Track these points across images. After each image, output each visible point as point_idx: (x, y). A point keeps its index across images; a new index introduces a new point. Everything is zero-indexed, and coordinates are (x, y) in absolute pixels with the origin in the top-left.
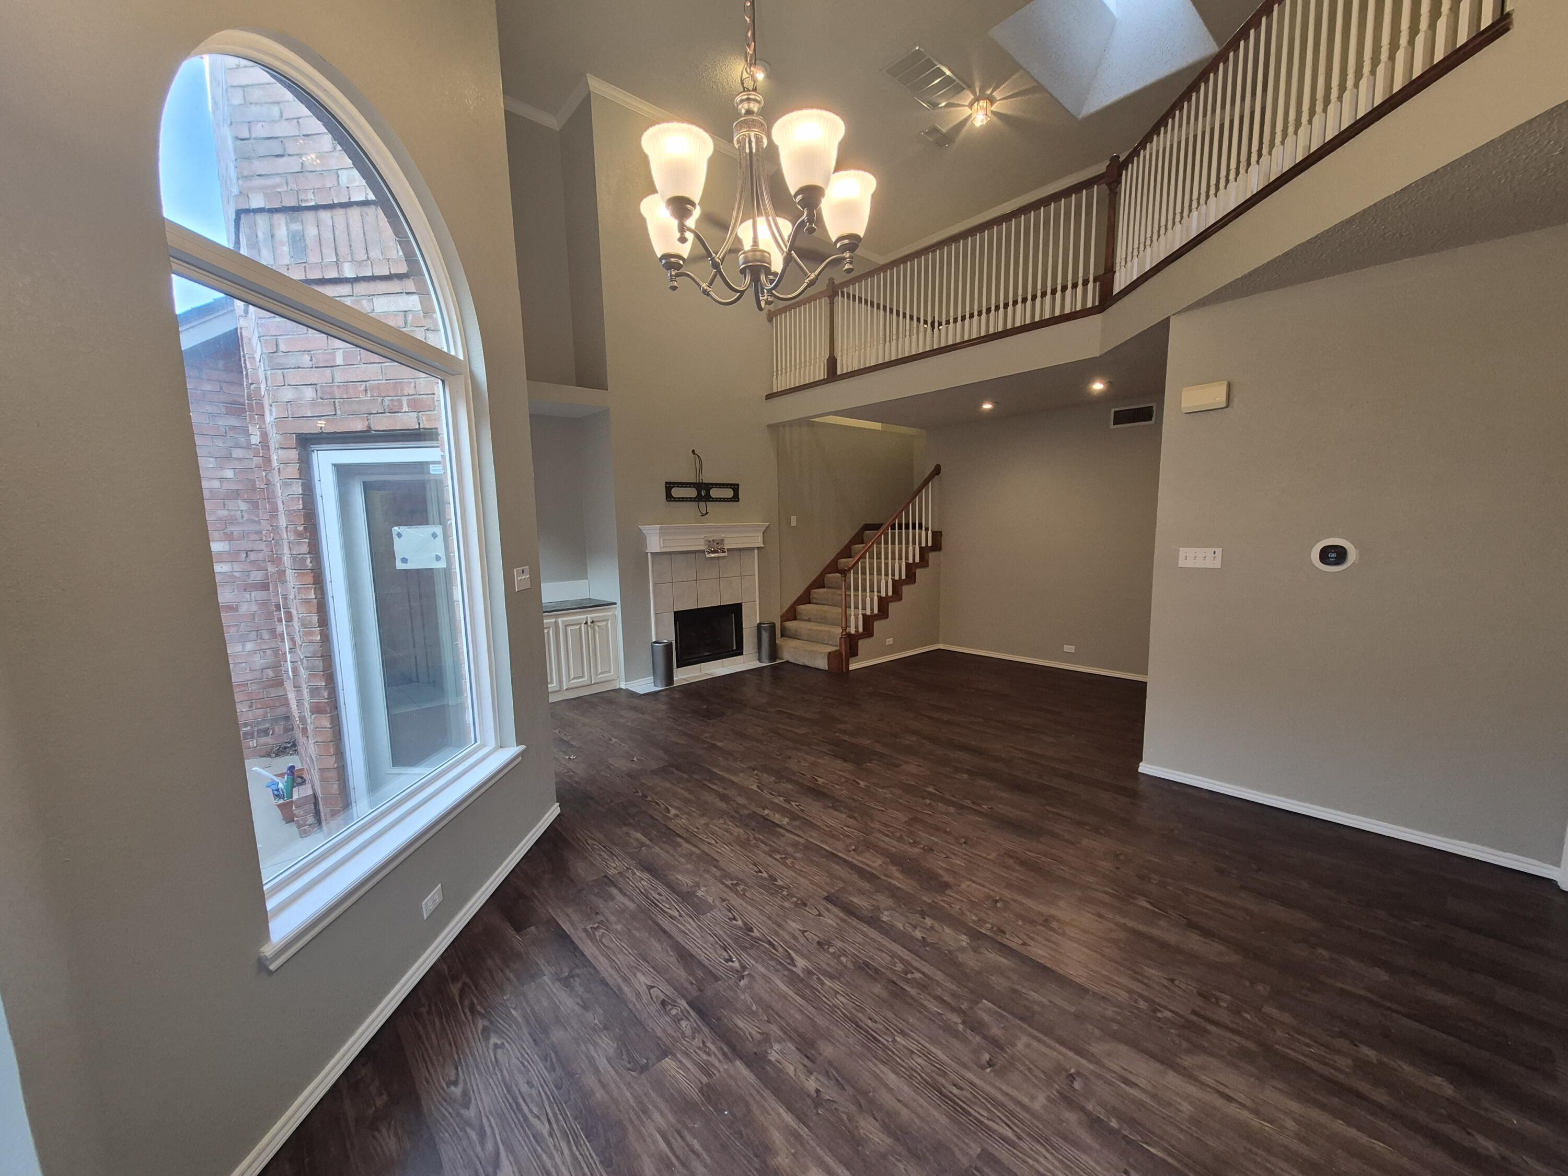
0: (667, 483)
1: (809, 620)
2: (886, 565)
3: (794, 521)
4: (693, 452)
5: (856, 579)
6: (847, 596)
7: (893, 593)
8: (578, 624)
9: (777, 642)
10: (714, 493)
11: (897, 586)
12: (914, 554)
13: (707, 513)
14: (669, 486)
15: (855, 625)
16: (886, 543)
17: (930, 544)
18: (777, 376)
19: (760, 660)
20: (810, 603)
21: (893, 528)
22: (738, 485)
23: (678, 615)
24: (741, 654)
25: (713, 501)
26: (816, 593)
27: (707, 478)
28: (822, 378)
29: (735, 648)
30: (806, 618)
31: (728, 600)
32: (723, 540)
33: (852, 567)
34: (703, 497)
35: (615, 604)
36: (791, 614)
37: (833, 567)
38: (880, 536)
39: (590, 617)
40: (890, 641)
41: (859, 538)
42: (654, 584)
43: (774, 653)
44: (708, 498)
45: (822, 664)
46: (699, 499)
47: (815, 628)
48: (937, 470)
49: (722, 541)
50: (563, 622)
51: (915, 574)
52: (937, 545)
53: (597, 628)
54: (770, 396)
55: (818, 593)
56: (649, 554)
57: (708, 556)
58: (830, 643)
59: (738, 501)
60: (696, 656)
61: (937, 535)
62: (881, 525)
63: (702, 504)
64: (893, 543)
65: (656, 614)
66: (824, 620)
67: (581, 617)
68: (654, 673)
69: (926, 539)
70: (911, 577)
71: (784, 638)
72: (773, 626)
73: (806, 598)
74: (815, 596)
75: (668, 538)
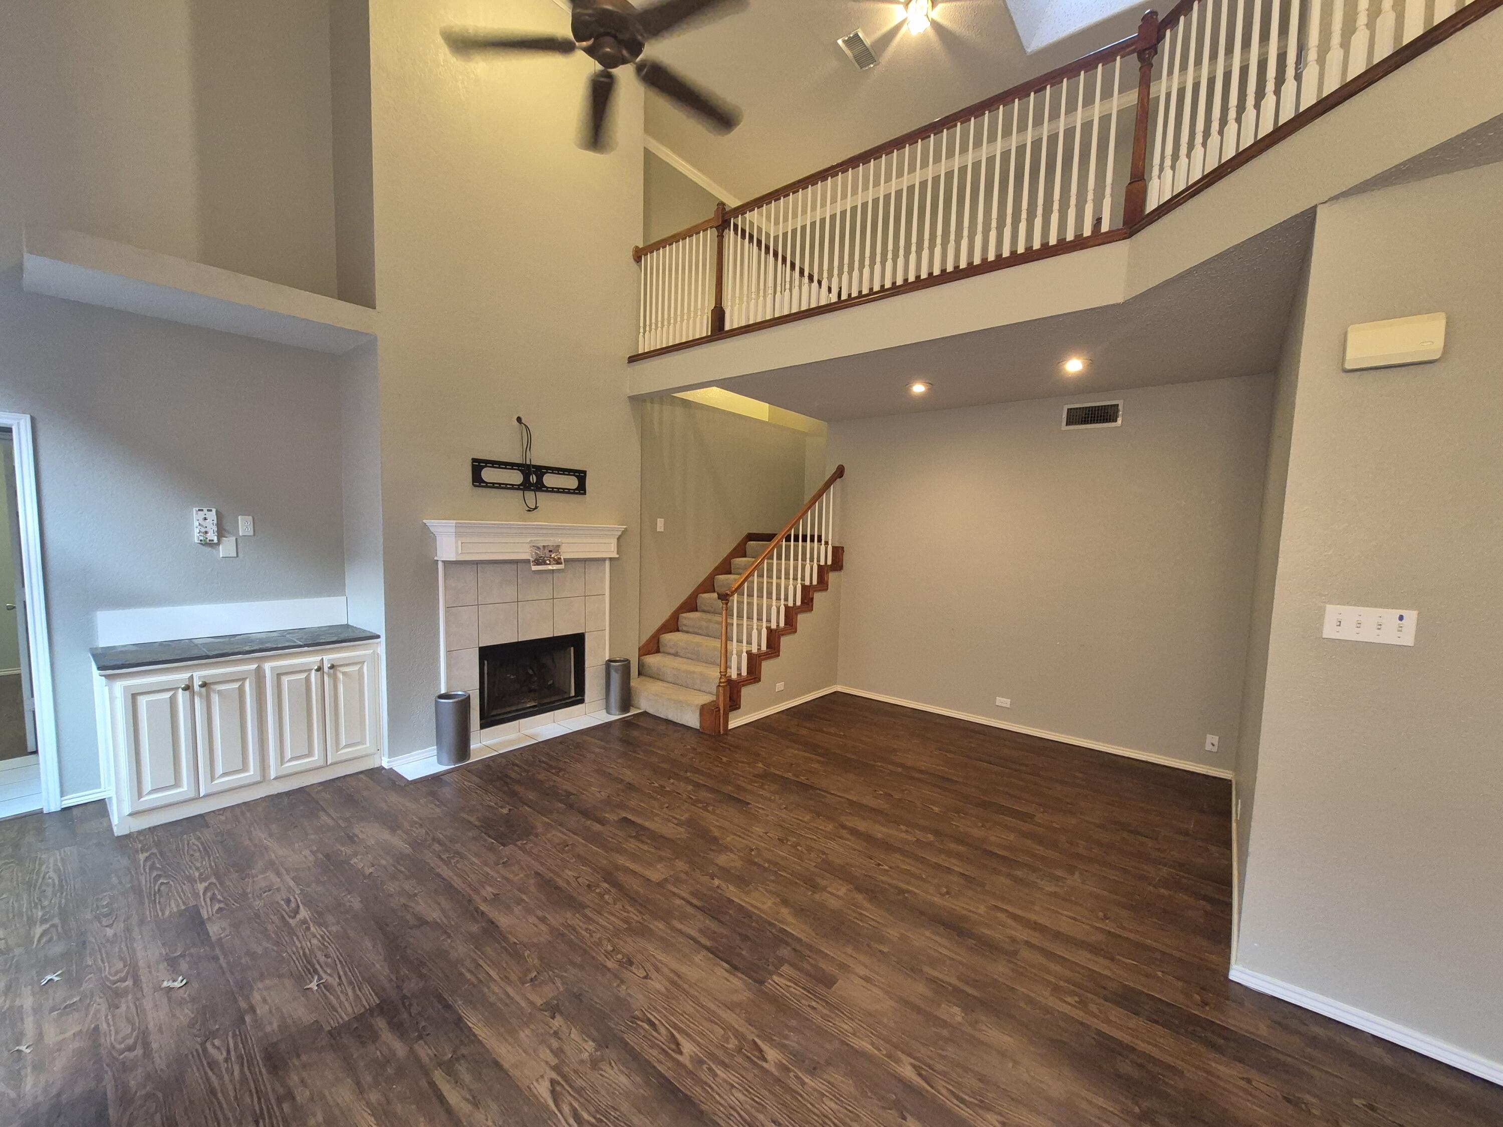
0: (474, 460)
1: (676, 655)
2: (779, 586)
3: (660, 525)
4: (519, 420)
5: (740, 603)
6: (728, 625)
7: (786, 624)
8: (305, 671)
9: (632, 684)
10: (550, 480)
11: (791, 614)
12: (811, 577)
13: (536, 508)
14: (478, 466)
15: (738, 667)
16: (779, 558)
17: (829, 562)
18: (644, 333)
19: (608, 712)
20: (678, 630)
21: (788, 539)
22: (585, 472)
23: (486, 653)
24: (582, 701)
25: (547, 491)
26: (685, 618)
27: (538, 458)
28: (704, 335)
29: (573, 694)
30: (672, 651)
31: (564, 629)
32: (558, 546)
33: (736, 590)
34: (532, 485)
35: (378, 637)
36: (653, 646)
37: (708, 585)
38: (773, 548)
39: (329, 658)
40: (780, 686)
41: (740, 551)
42: (448, 608)
43: (626, 702)
44: (540, 487)
45: (692, 719)
46: (525, 486)
47: (684, 667)
48: (840, 472)
49: (557, 548)
50: (272, 668)
51: (812, 599)
52: (837, 564)
53: (340, 676)
54: (634, 359)
55: (688, 618)
56: (440, 565)
57: (534, 568)
58: (703, 688)
59: (585, 493)
60: (514, 708)
61: (838, 552)
62: (774, 535)
63: (530, 495)
64: (788, 558)
65: (449, 652)
66: (696, 657)
67: (312, 660)
68: (439, 742)
69: (825, 556)
70: (807, 603)
71: (642, 678)
72: (626, 666)
73: (672, 625)
74: (685, 622)
75: (468, 540)
